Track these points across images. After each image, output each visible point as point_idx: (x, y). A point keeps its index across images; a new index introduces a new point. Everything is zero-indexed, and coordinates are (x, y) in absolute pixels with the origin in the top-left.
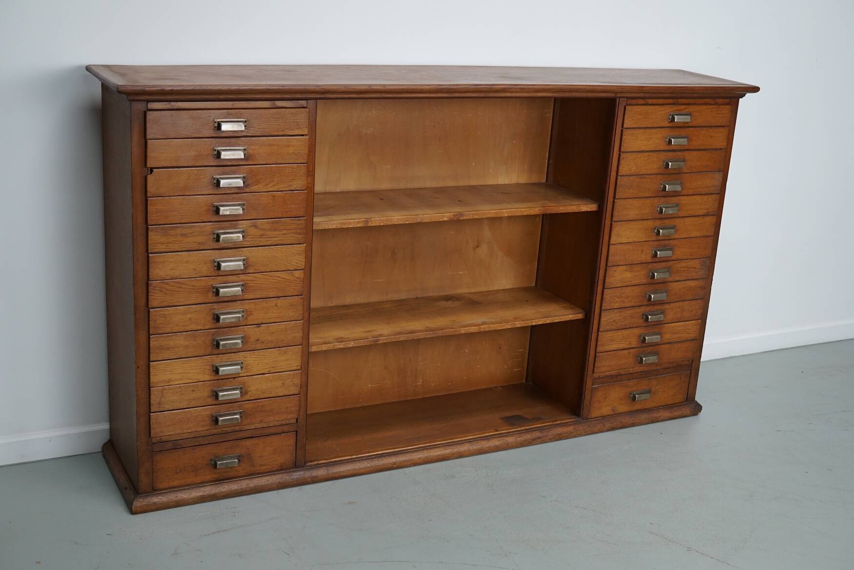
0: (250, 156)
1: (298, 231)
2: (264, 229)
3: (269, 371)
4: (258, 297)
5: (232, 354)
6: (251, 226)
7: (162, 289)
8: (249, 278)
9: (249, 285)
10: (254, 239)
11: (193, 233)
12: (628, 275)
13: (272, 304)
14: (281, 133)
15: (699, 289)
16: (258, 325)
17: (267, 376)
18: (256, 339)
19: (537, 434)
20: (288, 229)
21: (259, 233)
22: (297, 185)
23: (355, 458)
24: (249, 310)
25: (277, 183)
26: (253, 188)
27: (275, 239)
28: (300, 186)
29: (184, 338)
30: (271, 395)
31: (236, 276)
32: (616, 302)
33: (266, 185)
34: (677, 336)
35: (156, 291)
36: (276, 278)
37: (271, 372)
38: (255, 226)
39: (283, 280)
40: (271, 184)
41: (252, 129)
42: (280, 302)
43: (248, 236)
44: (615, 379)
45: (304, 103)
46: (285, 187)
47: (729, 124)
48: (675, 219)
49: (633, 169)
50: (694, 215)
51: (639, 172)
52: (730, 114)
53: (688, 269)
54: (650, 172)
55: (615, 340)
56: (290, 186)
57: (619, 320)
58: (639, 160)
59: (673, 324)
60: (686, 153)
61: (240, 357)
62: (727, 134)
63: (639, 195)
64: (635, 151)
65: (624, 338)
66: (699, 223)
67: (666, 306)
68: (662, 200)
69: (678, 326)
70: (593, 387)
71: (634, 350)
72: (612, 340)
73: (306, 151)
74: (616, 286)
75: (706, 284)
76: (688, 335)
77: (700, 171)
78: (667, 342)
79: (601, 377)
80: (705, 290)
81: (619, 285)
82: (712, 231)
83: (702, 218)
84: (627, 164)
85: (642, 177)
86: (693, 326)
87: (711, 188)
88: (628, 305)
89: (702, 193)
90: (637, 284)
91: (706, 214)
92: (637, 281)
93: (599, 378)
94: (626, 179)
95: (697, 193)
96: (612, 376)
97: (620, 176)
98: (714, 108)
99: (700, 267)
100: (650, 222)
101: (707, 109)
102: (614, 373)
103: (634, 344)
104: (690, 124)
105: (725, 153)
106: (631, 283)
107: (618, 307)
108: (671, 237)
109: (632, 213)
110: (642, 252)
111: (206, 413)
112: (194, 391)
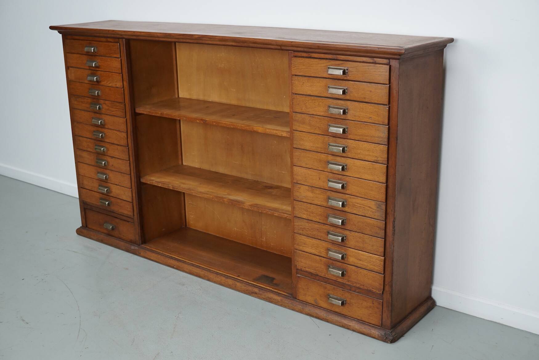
0: (98, 66)
1: (122, 111)
2: (108, 106)
4: (110, 142)
5: (103, 169)
6: (103, 103)
7: (78, 127)
8: (105, 130)
9: (107, 134)
10: (106, 111)
11: (85, 102)
12: (310, 194)
13: (116, 148)
14: (109, 55)
15: (377, 228)
16: (112, 157)
18: (112, 165)
19: (256, 290)
20: (118, 109)
21: (107, 108)
22: (119, 85)
23: (161, 253)
24: (108, 148)
25: (111, 83)
27: (113, 112)
29: (87, 154)
30: (121, 198)
31: (100, 128)
32: (304, 214)
33: (107, 83)
34: (361, 262)
36: (116, 134)
37: (119, 185)
38: (105, 104)
39: (118, 136)
40: (109, 83)
41: (99, 52)
43: (103, 108)
44: (314, 277)
45: (118, 40)
46: (114, 85)
47: (388, 83)
48: (345, 159)
49: (303, 108)
50: (364, 159)
51: (309, 112)
52: (388, 73)
53: (364, 206)
54: (319, 113)
55: (307, 244)
56: (116, 85)
57: (308, 229)
58: (307, 102)
59: (356, 250)
60: (349, 103)
61: (107, 172)
62: (388, 91)
63: (312, 131)
64: (303, 94)
65: (314, 246)
66: (368, 167)
67: (347, 233)
68: (332, 139)
69: (361, 254)
70: (297, 275)
71: (325, 259)
72: (305, 244)
73: (120, 67)
74: (302, 200)
75: (384, 226)
76: (372, 266)
77: (364, 121)
78: (353, 264)
79: (302, 270)
80: (384, 232)
81: (304, 200)
82: (383, 179)
83: (372, 164)
84: (298, 104)
85: (312, 117)
86: (376, 260)
87: (377, 139)
88: (314, 219)
89: (369, 141)
90: (319, 204)
91: (375, 161)
92: (319, 202)
93: (301, 270)
94: (299, 115)
95: (364, 140)
96: (311, 273)
97: (294, 112)
98: (371, 66)
99: (376, 209)
100: (323, 156)
101: (363, 66)
102: (312, 271)
103: (323, 254)
104: (348, 77)
105: (388, 108)
106: (313, 202)
107: (307, 218)
108: (344, 173)
109: (308, 145)
110: (320, 179)
111: (98, 196)
112: (93, 182)
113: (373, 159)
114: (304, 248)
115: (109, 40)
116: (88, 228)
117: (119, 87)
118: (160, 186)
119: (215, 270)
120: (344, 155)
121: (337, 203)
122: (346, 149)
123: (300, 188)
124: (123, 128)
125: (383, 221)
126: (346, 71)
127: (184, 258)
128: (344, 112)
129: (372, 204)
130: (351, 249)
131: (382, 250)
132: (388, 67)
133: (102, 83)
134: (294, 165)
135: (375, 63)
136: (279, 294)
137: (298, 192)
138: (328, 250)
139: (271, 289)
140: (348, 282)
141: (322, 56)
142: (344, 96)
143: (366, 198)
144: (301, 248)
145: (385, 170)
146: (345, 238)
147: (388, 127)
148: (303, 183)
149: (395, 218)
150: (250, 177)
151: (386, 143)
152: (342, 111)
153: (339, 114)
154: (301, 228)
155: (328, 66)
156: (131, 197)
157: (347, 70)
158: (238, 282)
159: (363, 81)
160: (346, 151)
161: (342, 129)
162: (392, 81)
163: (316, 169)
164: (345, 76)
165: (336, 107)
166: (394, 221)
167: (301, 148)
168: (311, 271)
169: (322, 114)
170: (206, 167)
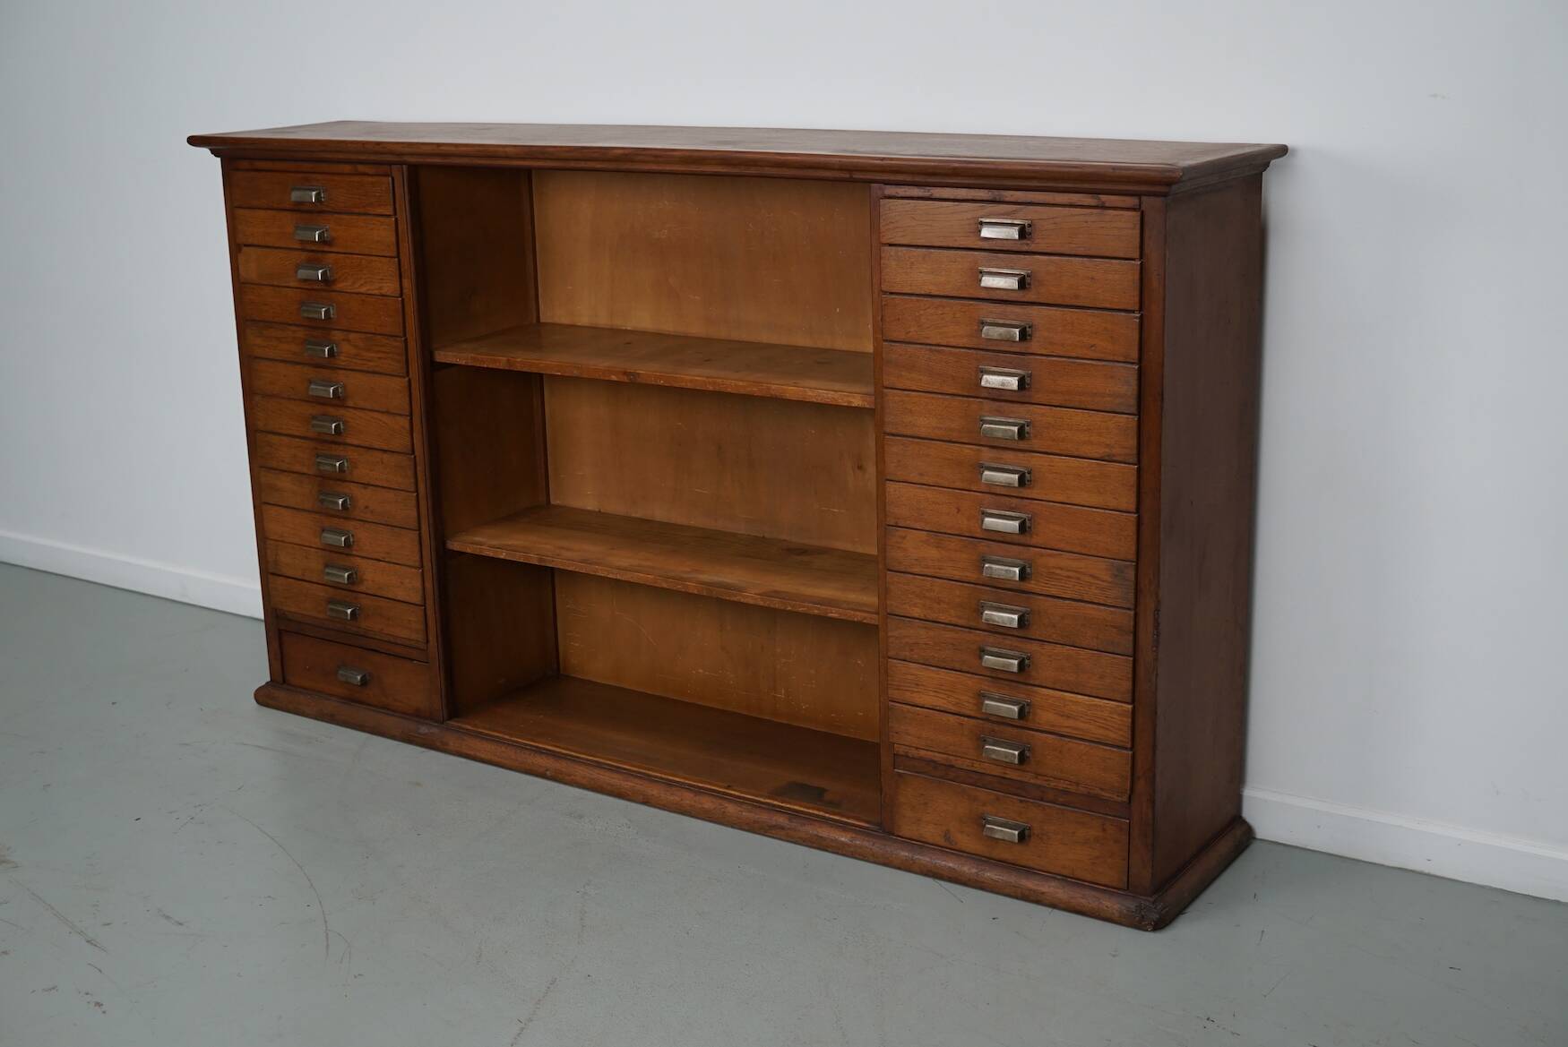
0: (330, 239)
1: (397, 357)
2: (356, 347)
4: (361, 444)
5: (339, 518)
6: (343, 340)
7: (265, 408)
8: (346, 413)
9: (347, 423)
10: (349, 359)
11: (286, 338)
12: (933, 553)
13: (377, 460)
14: (363, 210)
15: (1114, 630)
16: (366, 485)
17: (381, 565)
18: (365, 506)
19: (781, 820)
20: (385, 353)
21: (353, 351)
22: (389, 288)
23: (507, 740)
24: (352, 460)
25: (366, 283)
27: (371, 364)
28: (393, 290)
29: (291, 480)
30: (389, 596)
31: (333, 406)
32: (915, 605)
33: (353, 284)
34: (1070, 723)
36: (378, 422)
37: (385, 560)
38: (346, 341)
39: (387, 426)
40: (359, 284)
41: (329, 202)
42: (386, 457)
43: (339, 352)
44: (943, 772)
45: (387, 168)
46: (375, 290)
47: (1137, 255)
48: (1027, 454)
49: (912, 330)
50: (1076, 454)
51: (928, 338)
52: (1137, 231)
53: (1078, 576)
54: (953, 342)
55: (923, 685)
56: (380, 288)
57: (926, 644)
58: (922, 312)
59: (1057, 692)
60: (1034, 310)
61: (350, 525)
62: (1137, 277)
63: (935, 388)
64: (910, 292)
65: (943, 688)
66: (1089, 474)
67: (1035, 647)
68: (988, 405)
69: (1071, 701)
70: (896, 770)
71: (973, 721)
72: (917, 685)
73: (394, 239)
74: (909, 570)
75: (1132, 623)
76: (1101, 731)
77: (1074, 355)
78: (1047, 728)
79: (910, 755)
80: (1131, 638)
81: (916, 570)
82: (1128, 501)
83: (1098, 464)
84: (899, 319)
85: (936, 350)
86: (1111, 713)
87: (1108, 399)
88: (942, 618)
89: (1088, 407)
90: (957, 578)
91: (1107, 458)
92: (955, 572)
93: (907, 757)
94: (898, 348)
95: (1077, 405)
96: (934, 762)
97: (886, 341)
98: (1092, 214)
99: (1110, 580)
100: (967, 451)
101: (1072, 215)
102: (938, 757)
103: (969, 708)
104: (1033, 245)
105: (1138, 321)
106: (942, 571)
107: (922, 617)
108: (1025, 492)
109: (924, 423)
110: (959, 510)
111: (322, 594)
112: (307, 558)
113: (1101, 451)
114: (915, 695)
115: (361, 168)
116: (289, 684)
117: (388, 294)
118: (502, 557)
119: (663, 776)
120: (1022, 445)
121: (1006, 571)
122: (1027, 429)
123: (904, 538)
124: (400, 402)
125: (1129, 609)
126: (1028, 230)
127: (570, 747)
128: (1024, 335)
129: (1100, 568)
130: (1044, 690)
131: (1127, 685)
132: (1135, 216)
133: (339, 286)
134: (888, 478)
135: (1103, 207)
136: (844, 827)
137: (899, 548)
138: (981, 696)
139: (821, 813)
140: (1036, 778)
141: (962, 193)
142: (1021, 293)
143: (1083, 552)
144: (908, 696)
145: (1133, 479)
146: (1027, 662)
147: (1137, 367)
148: (912, 526)
149: (1158, 602)
150: (741, 529)
151: (1134, 410)
152: (1017, 331)
153: (1010, 341)
154: (907, 643)
155: (980, 219)
156: (421, 592)
157: (1029, 226)
158: (730, 801)
159: (1073, 253)
160: (1027, 435)
161: (1017, 378)
162: (1147, 250)
163: (947, 485)
164: (1025, 241)
165: (1001, 321)
166: (1157, 610)
167: (905, 433)
168: (935, 756)
169: (964, 341)
170: (616, 507)
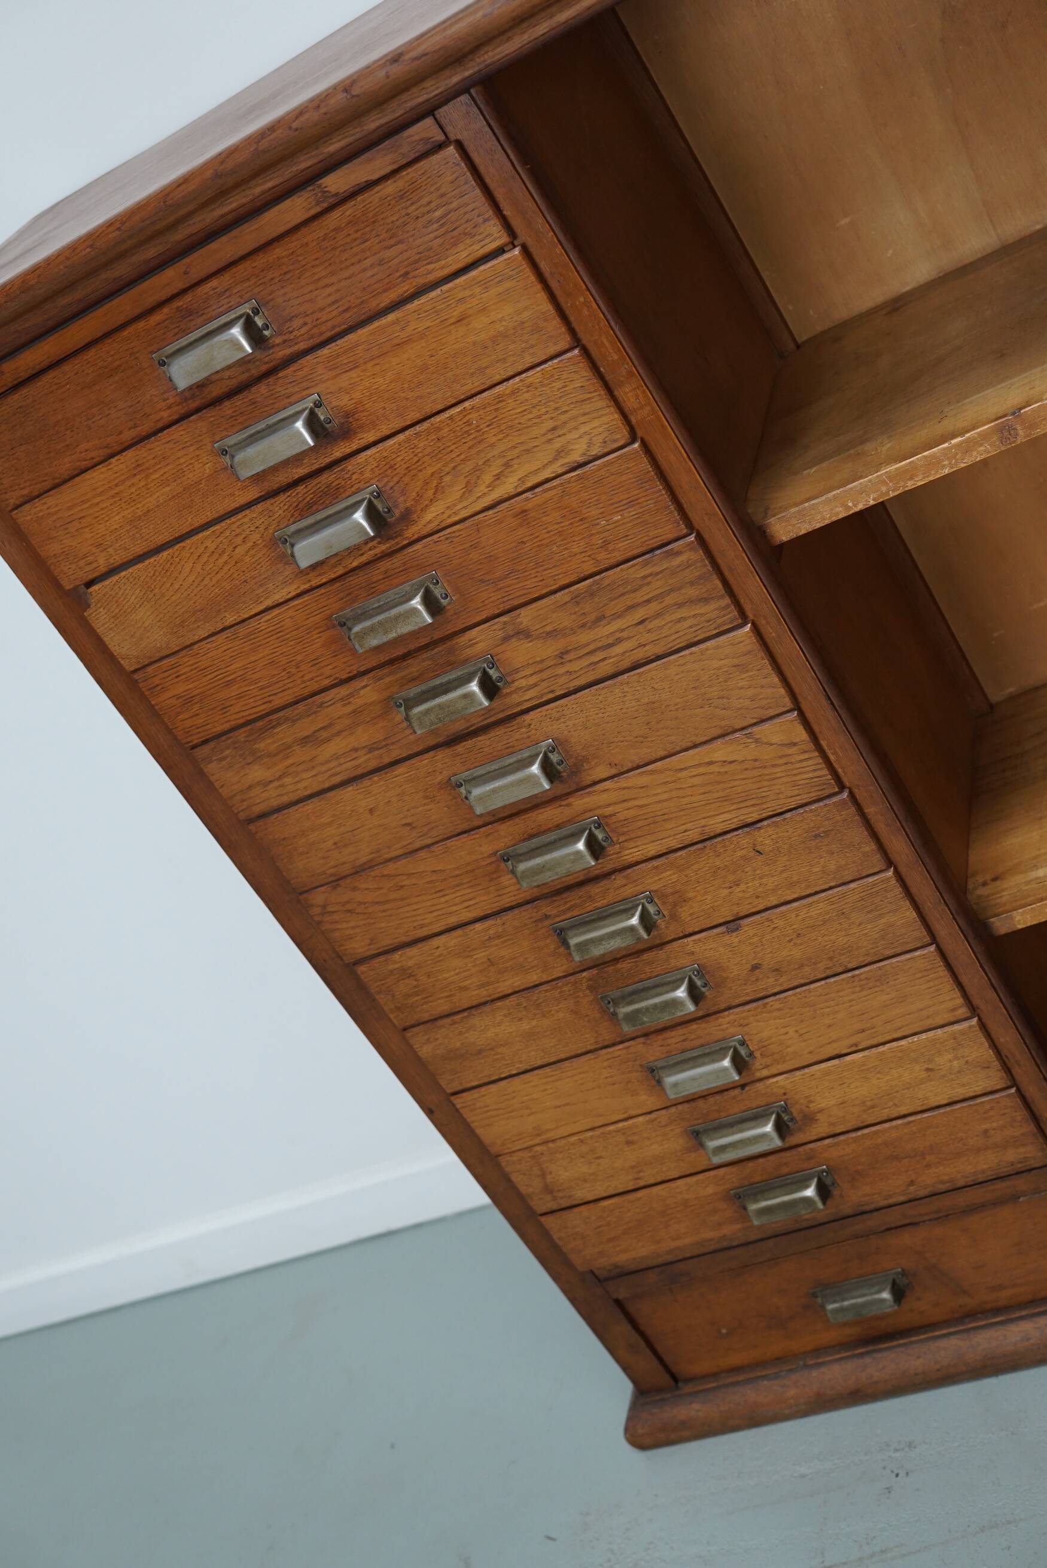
0: (347, 415)
1: (692, 592)
2: (552, 634)
3: (856, 1045)
4: (674, 844)
5: (694, 1026)
6: (506, 639)
7: (349, 907)
8: (604, 798)
9: (621, 816)
10: (544, 675)
11: (330, 725)
13: (739, 853)
14: (406, 288)
16: (732, 924)
17: (853, 1062)
18: (749, 966)
20: (649, 601)
21: (548, 650)
22: (585, 439)
24: (670, 890)
25: (507, 465)
26: (429, 516)
27: (618, 649)
28: (600, 439)
29: (505, 1016)
30: (904, 1110)
31: (558, 804)
33: (469, 488)
35: (335, 917)
36: (701, 770)
37: (860, 1047)
38: (524, 634)
39: (733, 766)
40: (488, 478)
41: (297, 323)
42: (765, 836)
43: (517, 671)
45: (426, 129)
46: (545, 466)
56: (559, 454)
61: (726, 1026)
73: (547, 307)
111: (710, 1190)
112: (629, 1143)
115: (336, 182)
116: (689, 1380)
117: (595, 451)
124: (759, 689)
133: (431, 516)
156: (996, 1064)
